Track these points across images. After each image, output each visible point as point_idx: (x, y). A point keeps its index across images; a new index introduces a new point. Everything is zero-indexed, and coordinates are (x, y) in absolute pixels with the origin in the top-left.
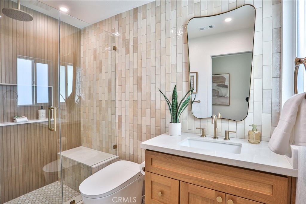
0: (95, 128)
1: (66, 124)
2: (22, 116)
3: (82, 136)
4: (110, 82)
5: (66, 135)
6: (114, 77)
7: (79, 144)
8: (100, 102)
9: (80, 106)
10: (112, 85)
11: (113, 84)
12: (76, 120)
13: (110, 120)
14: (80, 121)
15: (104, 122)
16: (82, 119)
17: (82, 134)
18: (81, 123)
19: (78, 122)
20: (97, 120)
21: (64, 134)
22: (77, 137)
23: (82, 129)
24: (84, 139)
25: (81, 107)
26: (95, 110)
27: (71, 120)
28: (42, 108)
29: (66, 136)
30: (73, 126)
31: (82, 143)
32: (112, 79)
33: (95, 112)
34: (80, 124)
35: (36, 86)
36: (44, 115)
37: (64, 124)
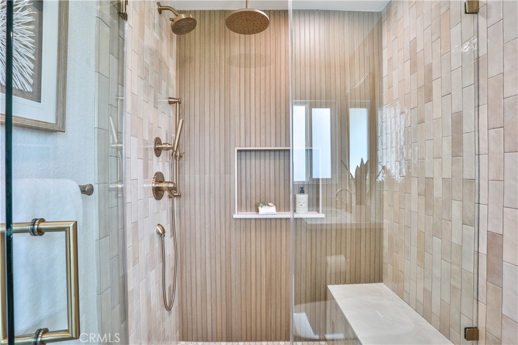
0: (414, 250)
1: (349, 227)
2: (269, 204)
3: (385, 260)
4: (458, 121)
5: (348, 250)
6: (473, 104)
7: (377, 278)
8: (429, 181)
9: (383, 190)
10: (466, 129)
11: (468, 125)
12: (373, 222)
13: (456, 240)
14: (381, 224)
15: (436, 240)
16: (385, 221)
17: (384, 255)
18: (383, 229)
19: (377, 227)
20: (420, 233)
21: (343, 250)
22: (373, 260)
23: (386, 244)
24: (388, 269)
25: (385, 193)
26: (415, 203)
27: (361, 221)
28: (302, 191)
29: (348, 255)
30: (363, 232)
31: (383, 277)
32: (464, 112)
33: (414, 208)
34: (381, 230)
35: (311, 148)
36: (305, 205)
37: (344, 227)
